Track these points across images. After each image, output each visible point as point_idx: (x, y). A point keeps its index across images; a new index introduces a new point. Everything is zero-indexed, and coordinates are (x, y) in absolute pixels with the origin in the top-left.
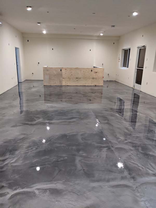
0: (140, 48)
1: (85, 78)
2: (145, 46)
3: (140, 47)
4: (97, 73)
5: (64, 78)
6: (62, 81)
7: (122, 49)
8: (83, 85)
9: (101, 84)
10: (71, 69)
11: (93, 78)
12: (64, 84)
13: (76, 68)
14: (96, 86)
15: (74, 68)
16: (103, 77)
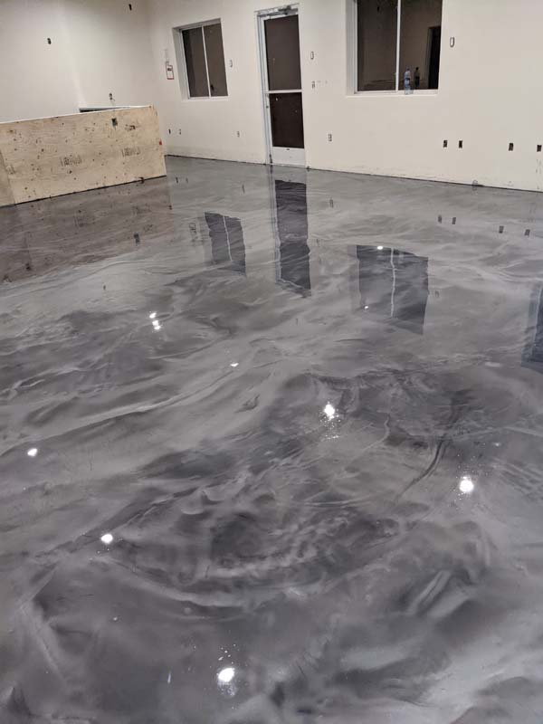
0: (268, 18)
1: (99, 156)
2: (293, 8)
3: (266, 13)
4: (137, 130)
5: (13, 172)
6: (9, 185)
7: (174, 28)
8: (96, 187)
9: (160, 169)
10: (33, 125)
11: (127, 152)
12: (20, 195)
13: (52, 119)
14: (143, 180)
15: (45, 120)
16: (161, 143)
